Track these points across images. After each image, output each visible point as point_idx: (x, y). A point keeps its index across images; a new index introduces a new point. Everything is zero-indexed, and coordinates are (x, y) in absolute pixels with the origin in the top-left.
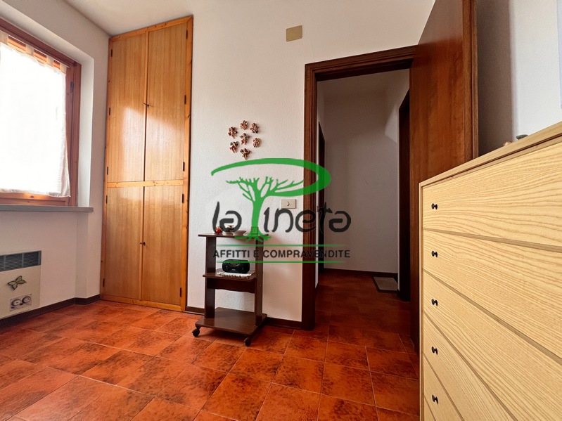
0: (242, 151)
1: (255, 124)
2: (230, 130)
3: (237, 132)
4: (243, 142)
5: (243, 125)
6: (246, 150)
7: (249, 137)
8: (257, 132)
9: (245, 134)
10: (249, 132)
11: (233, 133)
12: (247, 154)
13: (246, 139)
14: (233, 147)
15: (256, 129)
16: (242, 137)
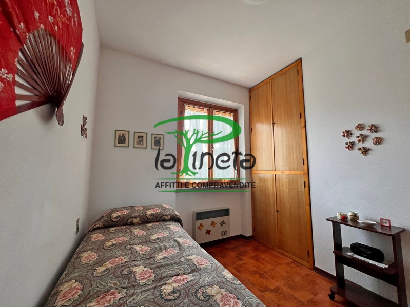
0: (359, 149)
1: (372, 125)
2: (344, 132)
3: (351, 134)
4: (359, 141)
5: (358, 127)
6: (364, 148)
7: (366, 137)
8: (376, 132)
9: (361, 135)
10: (365, 132)
11: (348, 135)
12: (365, 151)
13: (364, 138)
14: (349, 146)
15: (375, 128)
16: (358, 137)
